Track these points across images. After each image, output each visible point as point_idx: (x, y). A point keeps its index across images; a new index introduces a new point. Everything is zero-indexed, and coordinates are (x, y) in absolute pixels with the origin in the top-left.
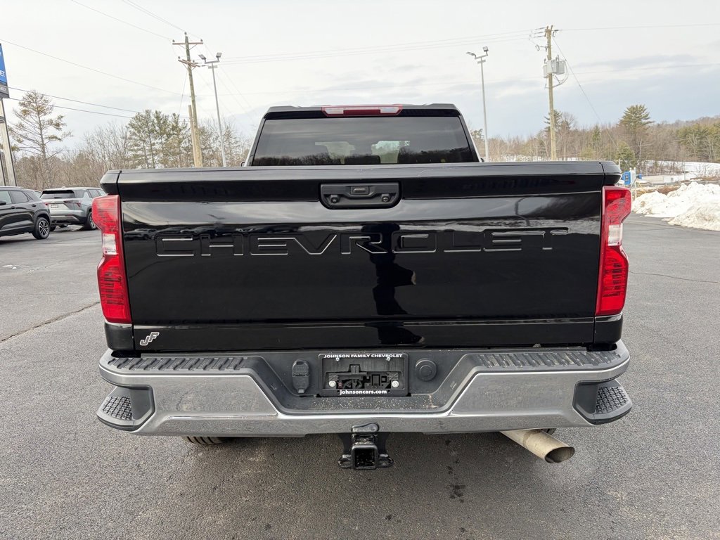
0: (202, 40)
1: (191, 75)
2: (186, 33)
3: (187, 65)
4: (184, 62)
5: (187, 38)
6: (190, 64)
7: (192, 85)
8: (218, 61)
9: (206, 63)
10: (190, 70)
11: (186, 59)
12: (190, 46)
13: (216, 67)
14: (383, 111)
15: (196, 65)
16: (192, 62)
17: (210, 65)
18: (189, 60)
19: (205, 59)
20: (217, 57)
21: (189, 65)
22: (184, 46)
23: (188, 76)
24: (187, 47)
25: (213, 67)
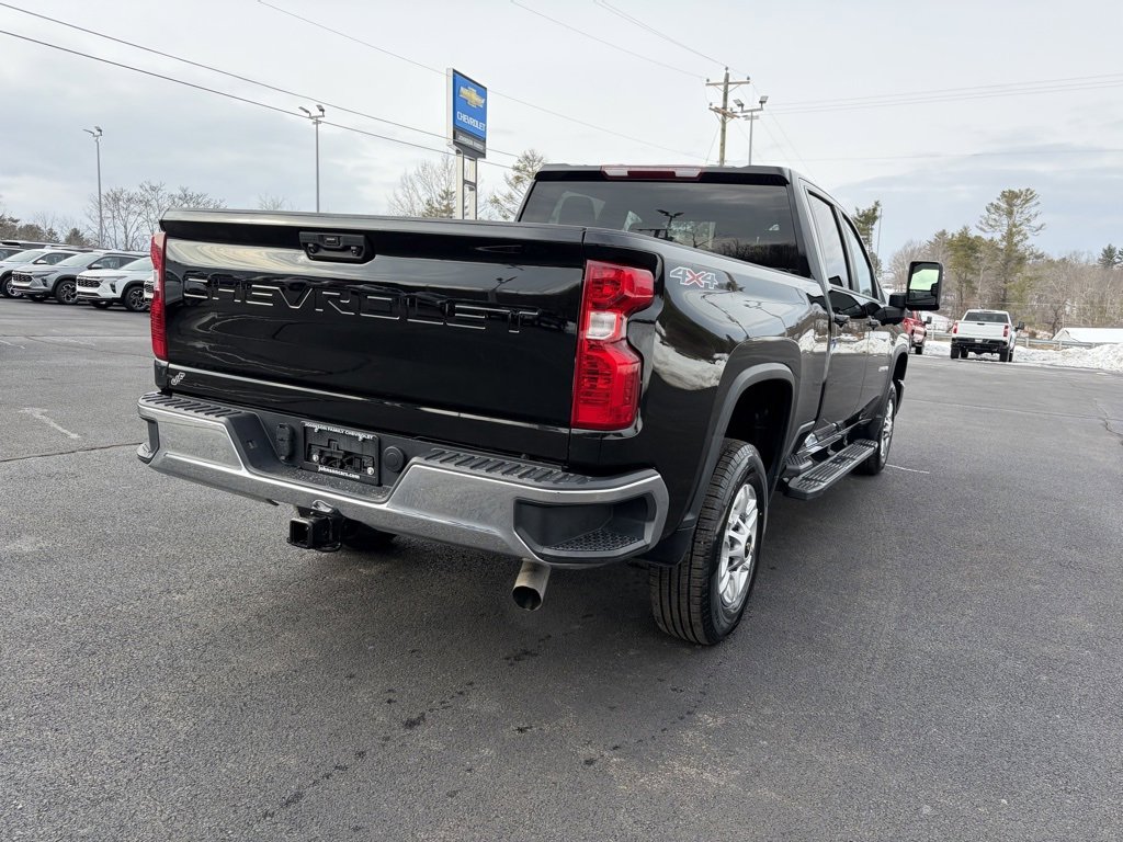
0: (748, 78)
1: (724, 130)
2: (727, 69)
3: (720, 116)
4: (717, 110)
5: (727, 75)
6: (725, 113)
7: (723, 144)
8: (761, 109)
9: (743, 111)
10: (724, 123)
11: (720, 106)
12: (730, 87)
13: (757, 117)
14: (679, 173)
15: (733, 115)
16: (728, 110)
17: (749, 114)
18: (725, 107)
19: (742, 105)
20: (761, 102)
21: (724, 115)
22: (722, 87)
23: (720, 132)
24: (726, 88)
25: (752, 118)
